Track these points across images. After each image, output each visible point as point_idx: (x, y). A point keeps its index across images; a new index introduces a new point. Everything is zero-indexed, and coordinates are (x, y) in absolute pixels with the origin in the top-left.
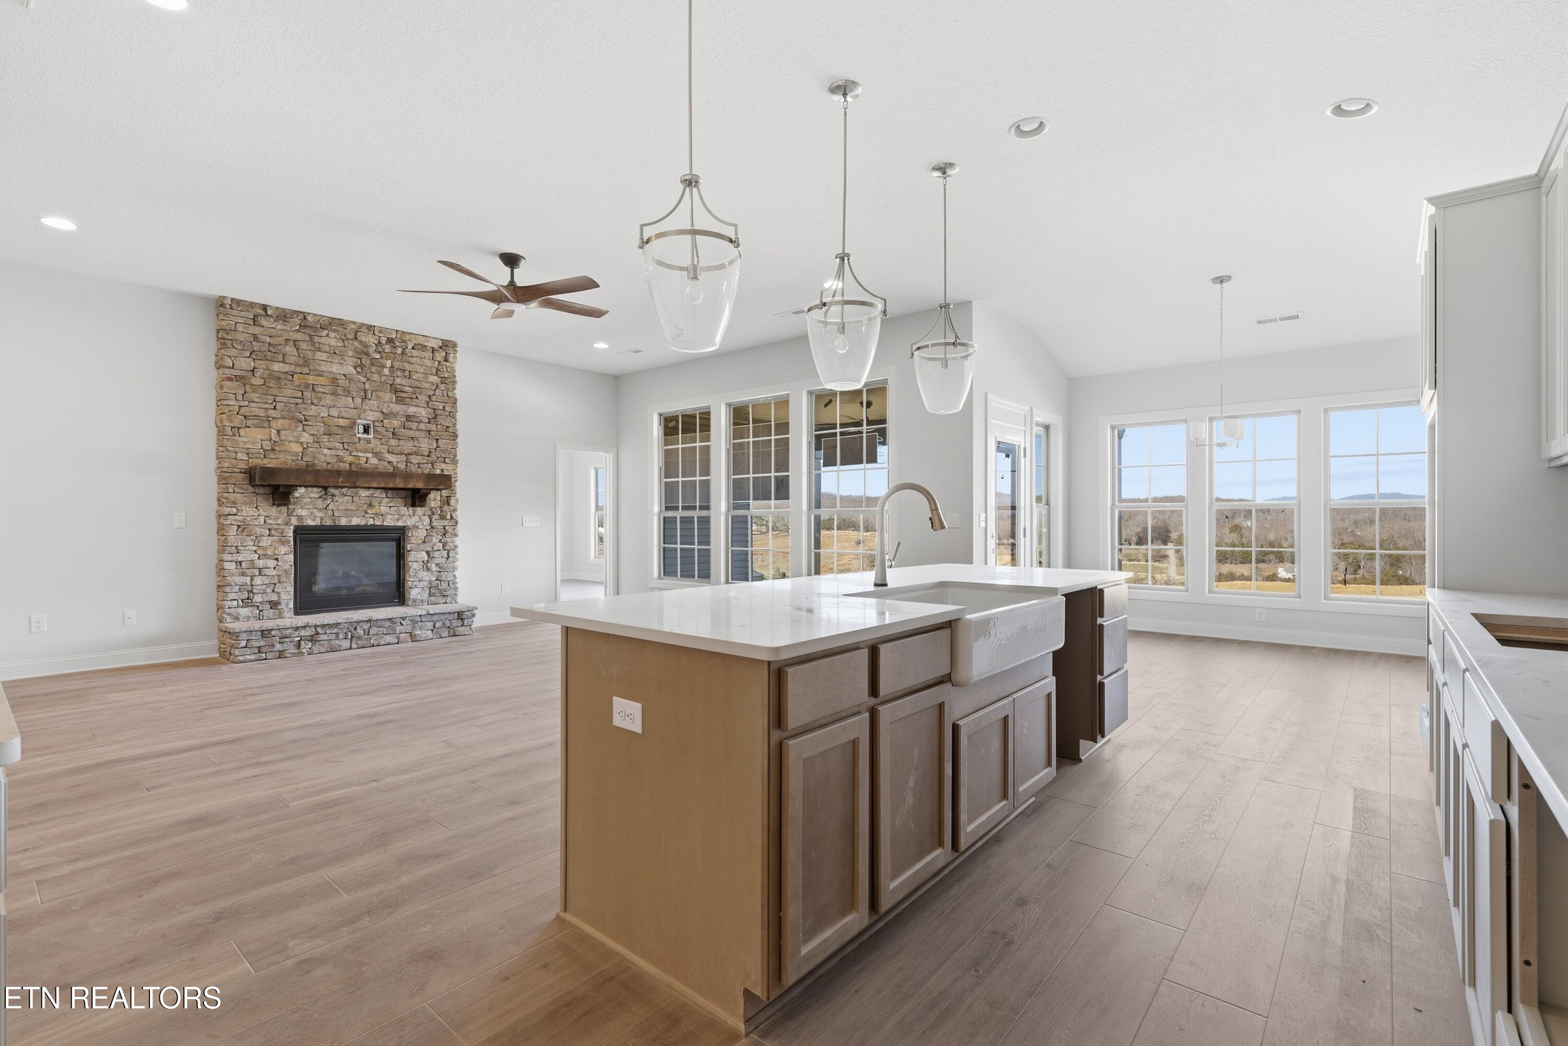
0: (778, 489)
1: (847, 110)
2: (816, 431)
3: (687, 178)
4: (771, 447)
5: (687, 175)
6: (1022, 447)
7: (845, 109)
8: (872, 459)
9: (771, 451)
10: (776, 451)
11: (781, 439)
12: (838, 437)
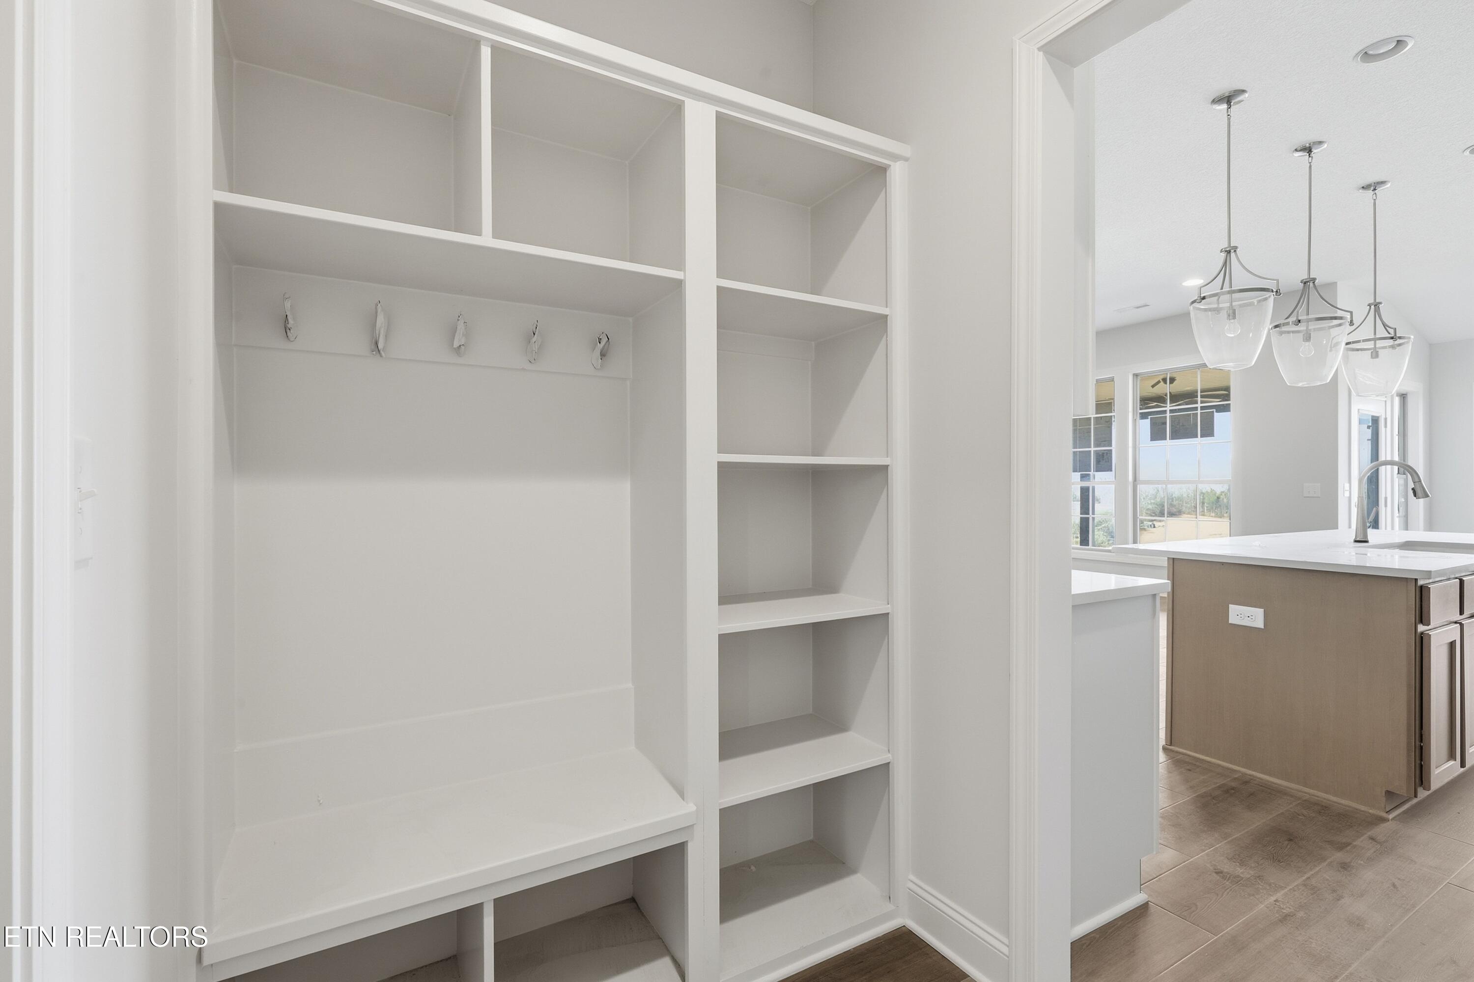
0: (1098, 461)
1: (1312, 164)
2: (1141, 409)
3: (1228, 249)
4: (1090, 425)
5: (1227, 248)
6: (1383, 417)
7: (1310, 163)
8: (1208, 431)
9: (1090, 428)
10: (1095, 429)
11: (1101, 417)
12: (1168, 415)
